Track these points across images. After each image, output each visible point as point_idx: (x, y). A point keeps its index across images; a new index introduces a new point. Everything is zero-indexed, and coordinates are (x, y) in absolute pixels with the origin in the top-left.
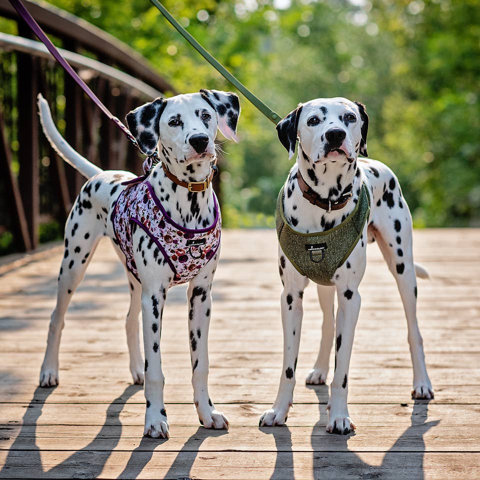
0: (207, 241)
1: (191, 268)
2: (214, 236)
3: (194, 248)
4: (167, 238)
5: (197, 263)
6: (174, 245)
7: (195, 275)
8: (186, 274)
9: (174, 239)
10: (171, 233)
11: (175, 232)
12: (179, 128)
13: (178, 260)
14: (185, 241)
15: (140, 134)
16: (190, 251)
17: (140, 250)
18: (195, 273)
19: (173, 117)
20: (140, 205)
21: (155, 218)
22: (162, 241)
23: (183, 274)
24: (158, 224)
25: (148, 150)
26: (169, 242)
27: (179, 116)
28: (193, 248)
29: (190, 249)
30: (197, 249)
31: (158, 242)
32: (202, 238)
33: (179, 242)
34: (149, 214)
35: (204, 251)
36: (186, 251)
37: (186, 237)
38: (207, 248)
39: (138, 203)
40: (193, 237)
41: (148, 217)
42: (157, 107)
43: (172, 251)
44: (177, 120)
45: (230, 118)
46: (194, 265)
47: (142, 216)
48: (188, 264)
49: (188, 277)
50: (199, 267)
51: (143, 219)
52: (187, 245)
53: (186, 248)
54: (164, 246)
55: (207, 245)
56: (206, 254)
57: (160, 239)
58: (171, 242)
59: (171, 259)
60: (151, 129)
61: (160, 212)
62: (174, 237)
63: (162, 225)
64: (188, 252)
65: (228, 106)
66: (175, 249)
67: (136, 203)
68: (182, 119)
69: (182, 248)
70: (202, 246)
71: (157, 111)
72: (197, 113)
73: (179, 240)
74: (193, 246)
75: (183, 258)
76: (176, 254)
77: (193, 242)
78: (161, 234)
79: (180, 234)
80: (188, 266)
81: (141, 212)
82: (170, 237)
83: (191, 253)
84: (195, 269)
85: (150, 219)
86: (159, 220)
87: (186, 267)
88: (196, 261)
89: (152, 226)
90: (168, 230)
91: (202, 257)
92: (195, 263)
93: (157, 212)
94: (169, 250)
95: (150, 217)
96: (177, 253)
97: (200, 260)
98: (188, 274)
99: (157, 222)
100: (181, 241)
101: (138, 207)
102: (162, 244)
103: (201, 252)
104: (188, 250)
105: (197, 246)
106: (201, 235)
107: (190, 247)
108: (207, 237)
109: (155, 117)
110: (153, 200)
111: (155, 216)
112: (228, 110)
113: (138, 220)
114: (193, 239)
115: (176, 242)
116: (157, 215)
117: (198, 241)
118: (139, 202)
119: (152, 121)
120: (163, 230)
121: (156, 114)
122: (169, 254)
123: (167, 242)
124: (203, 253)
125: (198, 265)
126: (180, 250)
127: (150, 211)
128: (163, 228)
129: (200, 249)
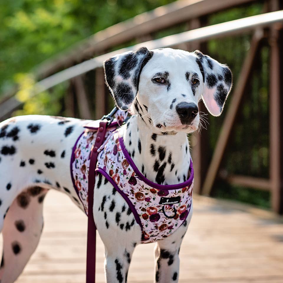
0: (182, 200)
1: (162, 228)
2: (189, 194)
3: (168, 206)
4: (138, 195)
5: (169, 223)
6: (145, 202)
7: (165, 236)
8: (156, 234)
9: (147, 196)
10: (143, 190)
11: (148, 189)
12: (164, 87)
13: (149, 219)
14: (158, 198)
15: (117, 85)
16: (163, 209)
17: (102, 210)
18: (166, 234)
19: (159, 74)
20: (109, 156)
21: (125, 173)
22: (133, 198)
23: (152, 234)
24: (128, 180)
25: (124, 105)
26: (140, 200)
27: (167, 74)
28: (166, 207)
29: (163, 207)
30: (171, 208)
31: (128, 199)
32: (176, 196)
33: (152, 200)
34: (118, 167)
35: (179, 211)
36: (158, 209)
37: (159, 194)
38: (182, 207)
39: (107, 153)
40: (167, 195)
41: (117, 170)
42: (141, 57)
43: (143, 210)
44: (162, 79)
45: (219, 92)
46: (166, 225)
47: (110, 169)
48: (160, 223)
49: (157, 238)
50: (171, 228)
51: (111, 172)
52: (160, 203)
53: (159, 206)
54: (135, 203)
55: (182, 204)
56: (180, 215)
57: (130, 196)
58: (143, 200)
59: (141, 218)
60: (129, 82)
61: (130, 167)
62: (147, 194)
63: (132, 181)
64: (160, 210)
65: (220, 78)
66: (147, 208)
67: (105, 152)
68: (169, 78)
69: (155, 206)
70: (176, 205)
71: (139, 61)
72: (187, 75)
73: (153, 197)
74: (167, 204)
75: (155, 217)
76: (147, 213)
77: (168, 200)
78: (132, 191)
79: (153, 192)
80: (159, 226)
81: (109, 164)
82: (142, 195)
83: (164, 212)
84: (166, 229)
85: (119, 174)
86: (129, 176)
87: (156, 227)
88: (169, 221)
89: (121, 181)
90: (140, 187)
91: (175, 217)
92: (167, 223)
93: (127, 166)
94: (140, 208)
95: (119, 171)
96: (148, 211)
97: (173, 220)
98: (158, 234)
99: (127, 178)
100: (154, 199)
101: (106, 158)
102: (133, 201)
103: (175, 211)
104: (161, 208)
105: (171, 205)
106: (176, 192)
107: (163, 205)
108: (181, 194)
109: (136, 68)
110: (122, 153)
111: (125, 171)
112: (219, 83)
113: (106, 172)
114: (167, 197)
115: (148, 200)
116: (127, 170)
117: (172, 199)
118: (109, 152)
119: (132, 72)
120: (135, 187)
121: (137, 65)
122: (140, 212)
123: (138, 200)
124: (177, 213)
125: (169, 225)
126: (152, 208)
127: (120, 165)
128: (134, 185)
129: (174, 208)
